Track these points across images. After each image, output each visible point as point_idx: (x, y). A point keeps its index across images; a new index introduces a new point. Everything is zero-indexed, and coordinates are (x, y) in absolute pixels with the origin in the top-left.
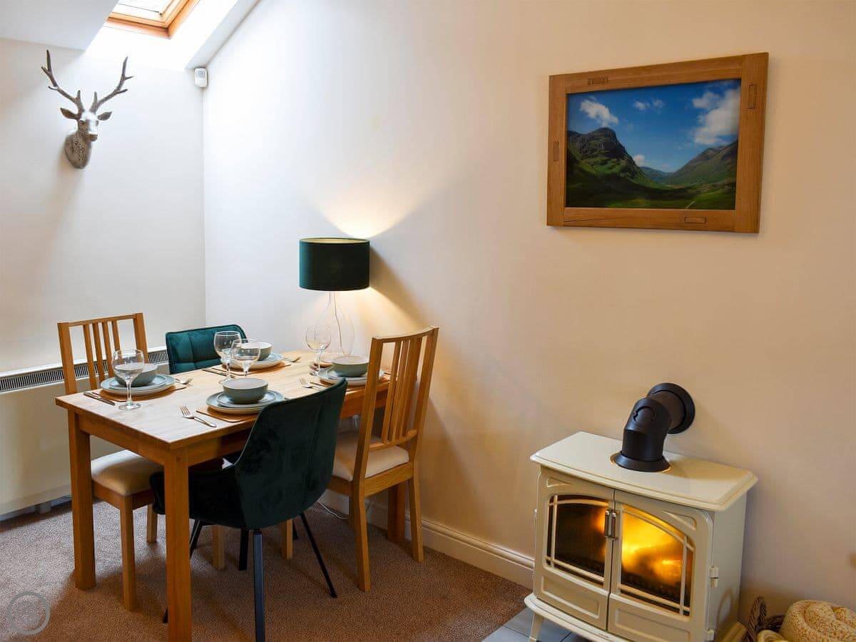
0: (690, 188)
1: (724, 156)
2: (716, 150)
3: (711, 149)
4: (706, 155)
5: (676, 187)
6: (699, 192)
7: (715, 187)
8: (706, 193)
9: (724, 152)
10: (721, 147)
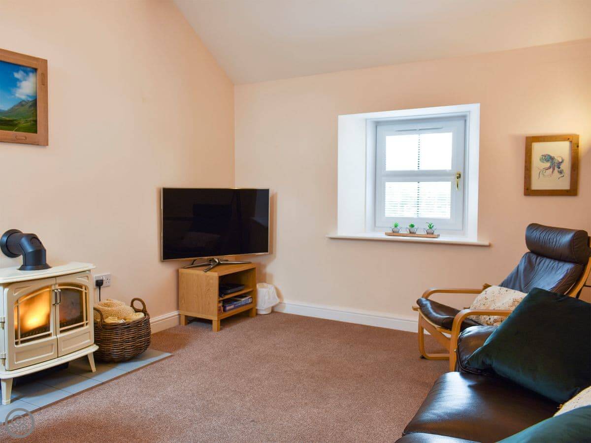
0: (15, 120)
1: (31, 106)
2: (27, 102)
3: (23, 101)
4: (22, 104)
5: (8, 119)
6: (19, 123)
7: (27, 122)
8: (23, 124)
9: (30, 104)
10: (28, 101)
